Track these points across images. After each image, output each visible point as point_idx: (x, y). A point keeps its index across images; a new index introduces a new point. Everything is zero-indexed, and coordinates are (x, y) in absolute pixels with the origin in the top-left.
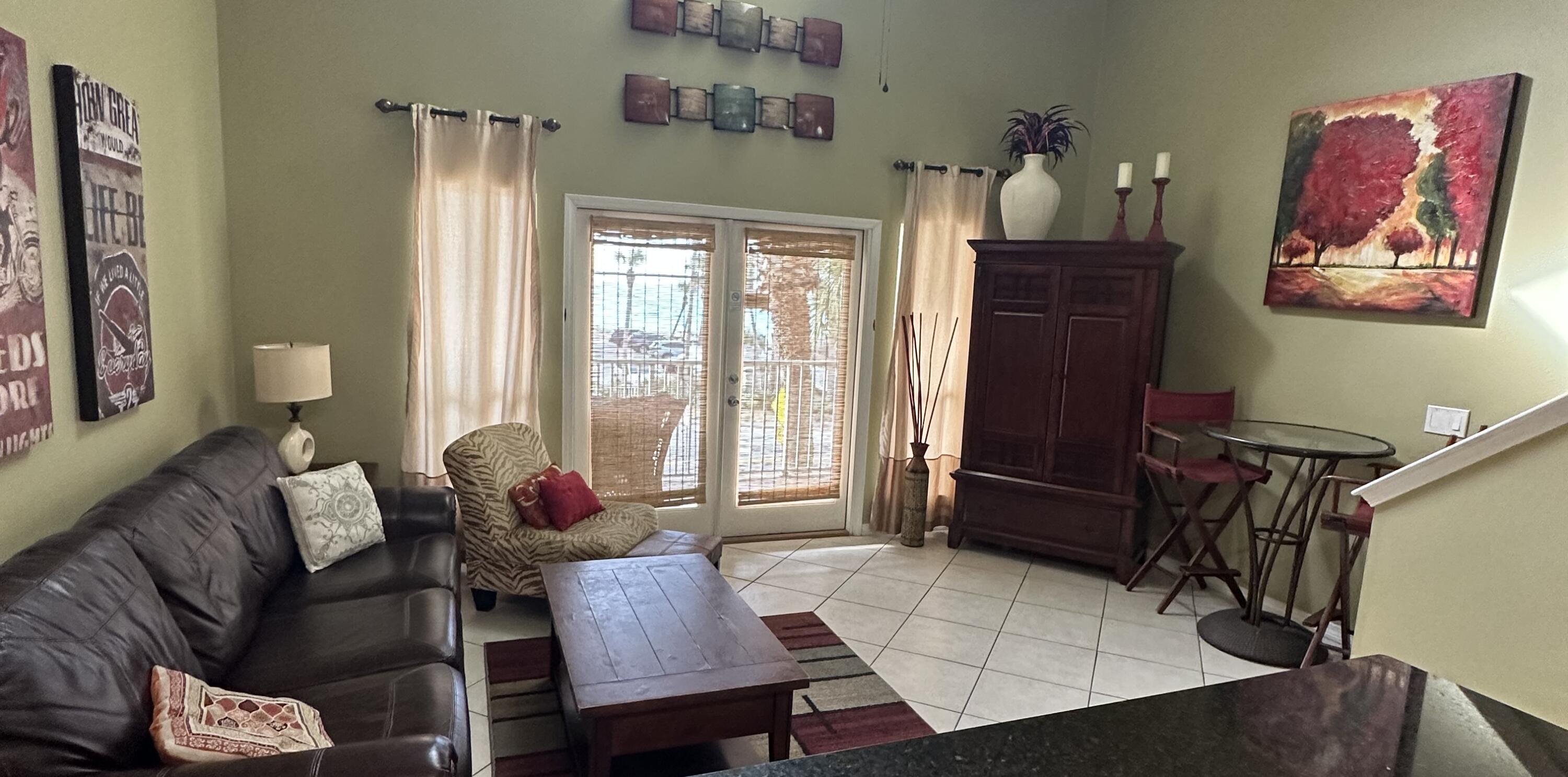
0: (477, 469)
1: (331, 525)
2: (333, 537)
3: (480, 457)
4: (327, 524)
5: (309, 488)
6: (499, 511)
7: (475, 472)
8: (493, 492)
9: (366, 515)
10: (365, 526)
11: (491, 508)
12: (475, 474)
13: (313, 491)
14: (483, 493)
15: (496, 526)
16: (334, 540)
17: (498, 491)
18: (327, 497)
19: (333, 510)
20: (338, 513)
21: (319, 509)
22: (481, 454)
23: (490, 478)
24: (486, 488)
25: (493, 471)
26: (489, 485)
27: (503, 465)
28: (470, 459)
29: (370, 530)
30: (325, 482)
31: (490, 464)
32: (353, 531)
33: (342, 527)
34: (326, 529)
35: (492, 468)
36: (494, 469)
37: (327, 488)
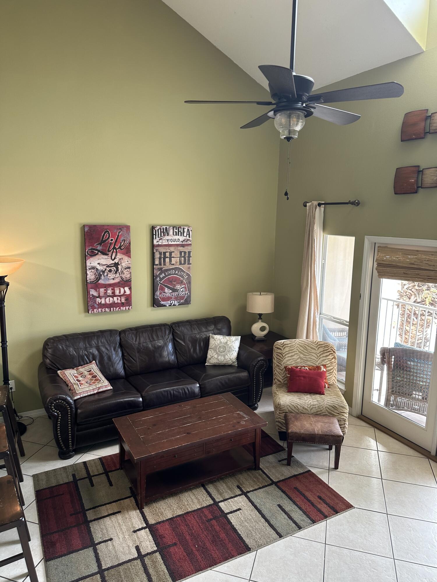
0: (277, 354)
1: (214, 353)
2: (213, 357)
3: (281, 350)
4: (213, 352)
5: (214, 339)
6: (279, 374)
7: (276, 354)
8: (280, 365)
9: (226, 354)
10: (224, 357)
11: (277, 371)
12: (276, 355)
13: (214, 341)
14: (276, 364)
15: (277, 379)
16: (213, 358)
17: (282, 365)
18: (217, 344)
19: (216, 349)
20: (217, 350)
21: (213, 347)
22: (282, 348)
23: (281, 359)
24: (278, 362)
25: (283, 357)
26: (280, 361)
27: (292, 356)
28: (276, 349)
29: (226, 359)
30: (219, 339)
31: (283, 354)
32: (220, 357)
33: (217, 355)
34: (212, 354)
35: (284, 356)
36: (284, 357)
37: (219, 342)
